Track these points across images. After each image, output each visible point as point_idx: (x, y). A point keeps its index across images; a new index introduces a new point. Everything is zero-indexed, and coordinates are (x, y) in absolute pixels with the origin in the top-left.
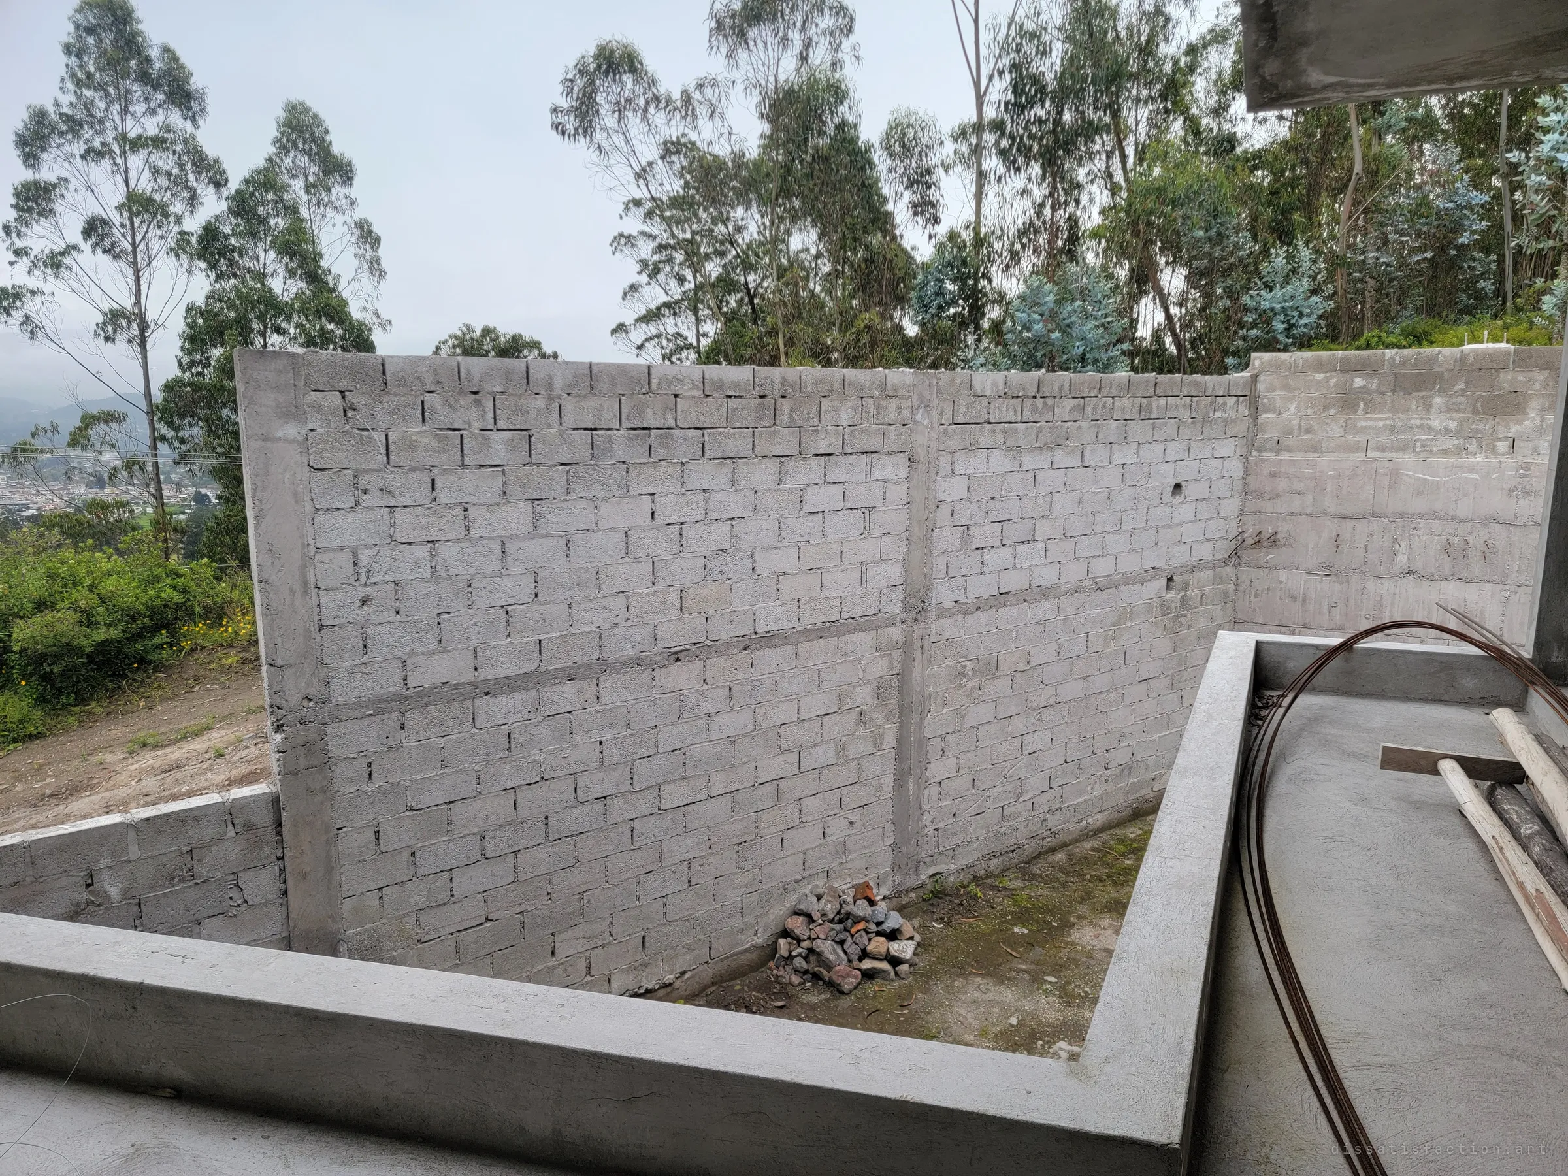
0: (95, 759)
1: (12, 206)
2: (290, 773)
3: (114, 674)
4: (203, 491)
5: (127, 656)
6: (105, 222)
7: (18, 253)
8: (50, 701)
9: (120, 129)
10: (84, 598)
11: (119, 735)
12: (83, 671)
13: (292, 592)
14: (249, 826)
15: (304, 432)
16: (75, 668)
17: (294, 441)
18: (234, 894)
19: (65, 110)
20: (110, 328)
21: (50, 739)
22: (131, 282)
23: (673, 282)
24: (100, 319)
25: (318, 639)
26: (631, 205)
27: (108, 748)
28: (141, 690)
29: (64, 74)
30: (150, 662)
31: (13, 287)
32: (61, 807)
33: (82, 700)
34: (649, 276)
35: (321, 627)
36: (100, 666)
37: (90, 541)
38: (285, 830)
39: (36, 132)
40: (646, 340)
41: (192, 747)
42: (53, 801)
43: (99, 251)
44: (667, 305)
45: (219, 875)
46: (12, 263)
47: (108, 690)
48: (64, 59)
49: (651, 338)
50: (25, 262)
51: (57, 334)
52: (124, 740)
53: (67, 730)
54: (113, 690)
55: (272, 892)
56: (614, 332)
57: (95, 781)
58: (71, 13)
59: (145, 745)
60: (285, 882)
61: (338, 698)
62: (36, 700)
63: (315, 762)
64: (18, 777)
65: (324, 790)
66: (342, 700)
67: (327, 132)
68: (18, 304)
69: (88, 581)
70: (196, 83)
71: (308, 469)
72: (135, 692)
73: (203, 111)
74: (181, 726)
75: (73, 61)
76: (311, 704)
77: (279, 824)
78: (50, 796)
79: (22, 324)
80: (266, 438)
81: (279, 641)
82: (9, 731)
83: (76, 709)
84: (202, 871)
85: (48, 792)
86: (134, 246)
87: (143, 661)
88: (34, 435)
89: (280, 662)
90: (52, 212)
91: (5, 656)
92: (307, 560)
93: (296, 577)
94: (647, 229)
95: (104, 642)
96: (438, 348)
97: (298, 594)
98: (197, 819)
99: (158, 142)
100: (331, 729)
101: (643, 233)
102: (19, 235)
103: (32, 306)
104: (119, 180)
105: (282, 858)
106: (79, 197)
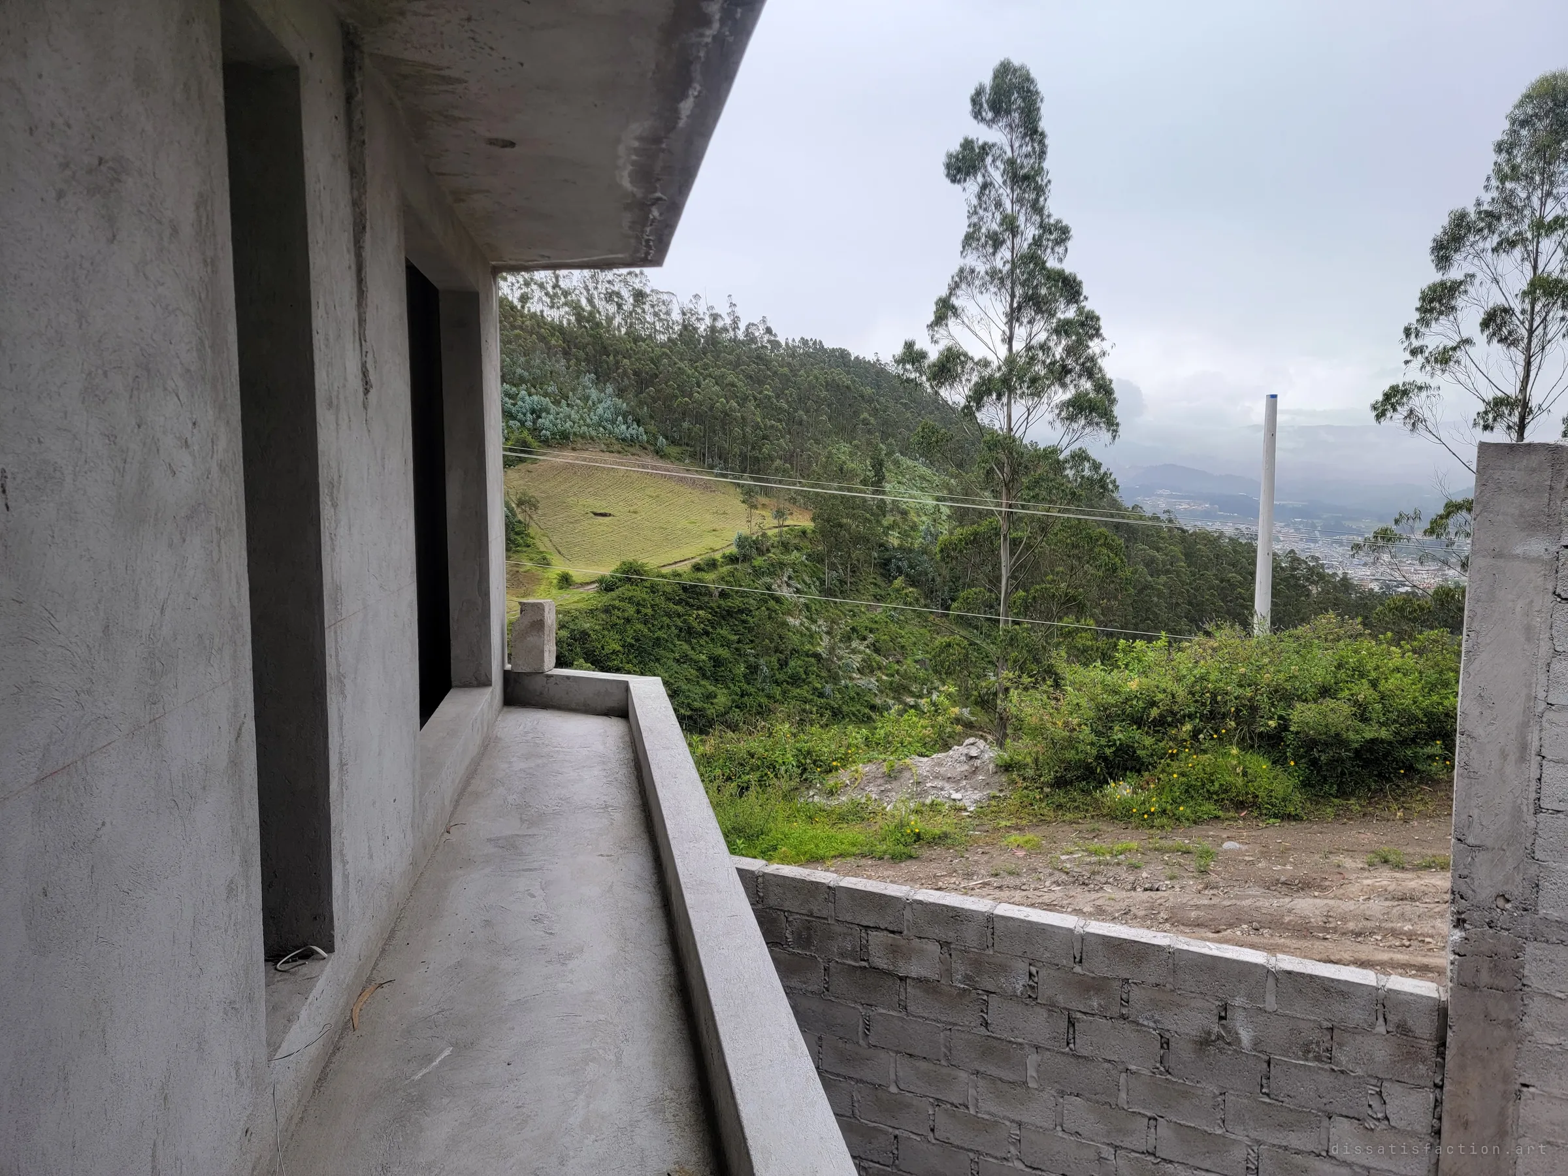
0: (1335, 859)
1: (1417, 309)
2: (1465, 985)
3: (1380, 775)
5: (1395, 759)
6: (1507, 311)
7: (1414, 352)
8: (1313, 786)
9: (1538, 214)
10: (1363, 691)
11: (1366, 841)
12: (1348, 764)
13: (1504, 756)
14: (1403, 1029)
15: (1555, 548)
16: (1340, 760)
17: (1537, 560)
18: (1376, 1103)
19: (1486, 207)
20: (1491, 416)
21: (1306, 824)
22: (1520, 369)
24: (1482, 408)
25: (1532, 824)
27: (1350, 852)
28: (1402, 799)
29: (1490, 172)
30: (1418, 771)
31: (1404, 384)
32: (1287, 900)
33: (1343, 794)
35: (1538, 810)
36: (1366, 764)
37: (1389, 634)
38: (1449, 1054)
39: (1453, 234)
41: (1433, 881)
42: (1284, 889)
43: (1495, 340)
45: (1359, 1072)
46: (1407, 362)
47: (1370, 790)
48: (1494, 157)
50: (1420, 359)
51: (1436, 425)
52: (1368, 848)
53: (1322, 820)
54: (1375, 791)
55: (1422, 1122)
57: (1327, 883)
58: (1509, 108)
59: (1386, 861)
60: (1440, 1119)
61: (1548, 909)
62: (1302, 782)
63: (1502, 984)
64: (1265, 854)
65: (1509, 1025)
66: (1555, 914)
68: (1405, 400)
69: (1374, 674)
71: (1552, 598)
72: (1396, 800)
74: (1429, 852)
75: (1503, 159)
76: (1508, 906)
77: (1442, 1044)
78: (1284, 883)
79: (1406, 417)
80: (1498, 555)
81: (1475, 813)
82: (1272, 805)
83: (1336, 801)
84: (1343, 1058)
85: (1283, 879)
86: (1531, 332)
87: (1410, 769)
88: (1397, 522)
89: (1471, 840)
90: (1453, 308)
91: (1284, 734)
92: (1531, 717)
93: (1513, 736)
95: (1373, 741)
97: (1512, 758)
98: (1342, 994)
100: (1531, 948)
102: (1417, 336)
103: (1417, 401)
104: (1528, 267)
105: (1441, 1087)
106: (1483, 291)
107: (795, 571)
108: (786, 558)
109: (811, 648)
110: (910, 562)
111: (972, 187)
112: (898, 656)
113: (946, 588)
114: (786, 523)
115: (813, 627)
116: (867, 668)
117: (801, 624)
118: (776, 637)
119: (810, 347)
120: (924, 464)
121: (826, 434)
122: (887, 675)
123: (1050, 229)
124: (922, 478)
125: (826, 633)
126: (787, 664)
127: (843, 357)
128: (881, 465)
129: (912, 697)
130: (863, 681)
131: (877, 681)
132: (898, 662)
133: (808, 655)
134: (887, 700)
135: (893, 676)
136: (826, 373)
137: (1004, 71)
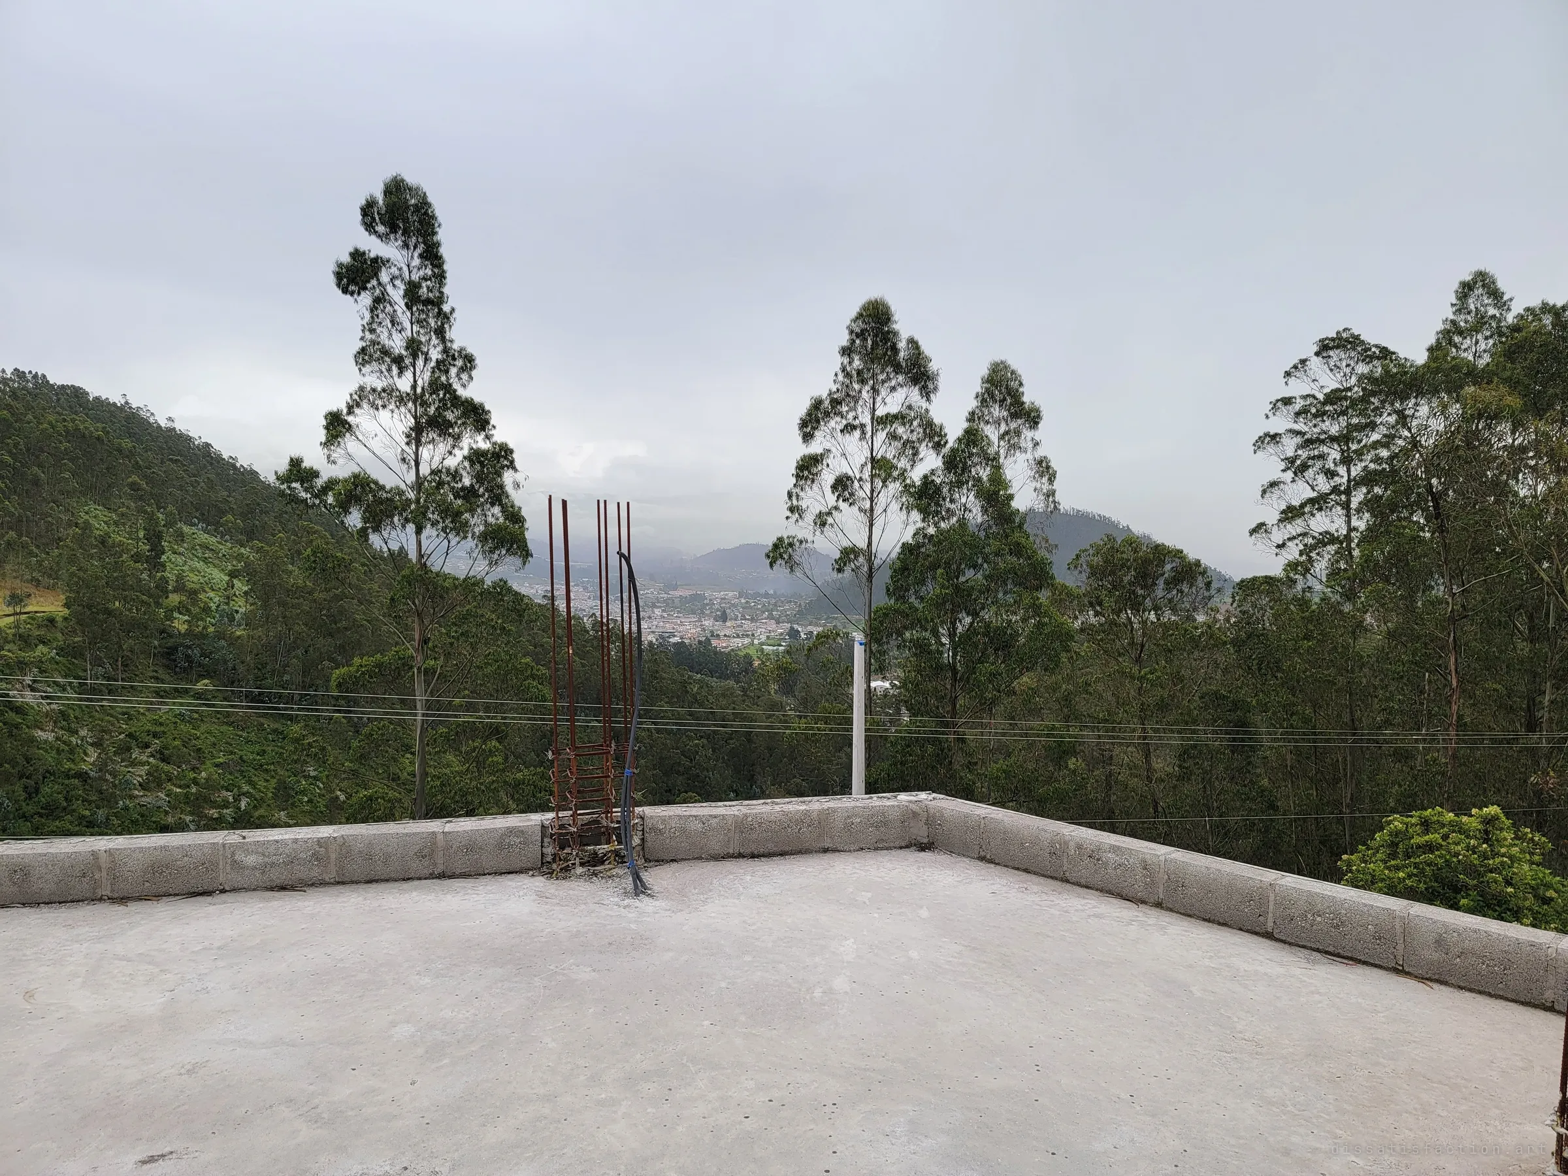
1: (793, 476)
4: (796, 626)
6: (848, 478)
19: (833, 395)
22: (867, 530)
23: (1321, 479)
24: (838, 555)
26: (1279, 404)
29: (838, 370)
31: (789, 538)
34: (1295, 473)
39: (813, 416)
40: (1289, 539)
43: (841, 500)
44: (1311, 501)
46: (787, 518)
48: (839, 359)
49: (1294, 538)
51: (808, 568)
56: (1253, 532)
58: (848, 322)
67: (1021, 384)
68: (790, 551)
70: (933, 366)
73: (936, 389)
75: (846, 360)
86: (872, 500)
90: (817, 476)
94: (1296, 427)
96: (1078, 556)
99: (899, 418)
101: (1290, 431)
102: (797, 497)
103: (797, 551)
104: (866, 446)
106: (836, 462)
107: (41, 672)
108: (27, 655)
109: (72, 766)
110: (202, 649)
111: (366, 300)
112: (194, 762)
113: (251, 677)
114: (27, 609)
115: (73, 740)
116: (154, 782)
117: (57, 739)
118: (21, 760)
119: (28, 381)
120: (205, 531)
121: (69, 494)
122: (180, 787)
123: (454, 355)
124: (205, 547)
125: (92, 745)
126: (37, 791)
127: (77, 396)
128: (159, 537)
129: (213, 808)
130: (148, 799)
131: (167, 795)
132: (193, 769)
133: (68, 777)
134: (183, 816)
135: (188, 787)
136: (65, 420)
137: (396, 188)
